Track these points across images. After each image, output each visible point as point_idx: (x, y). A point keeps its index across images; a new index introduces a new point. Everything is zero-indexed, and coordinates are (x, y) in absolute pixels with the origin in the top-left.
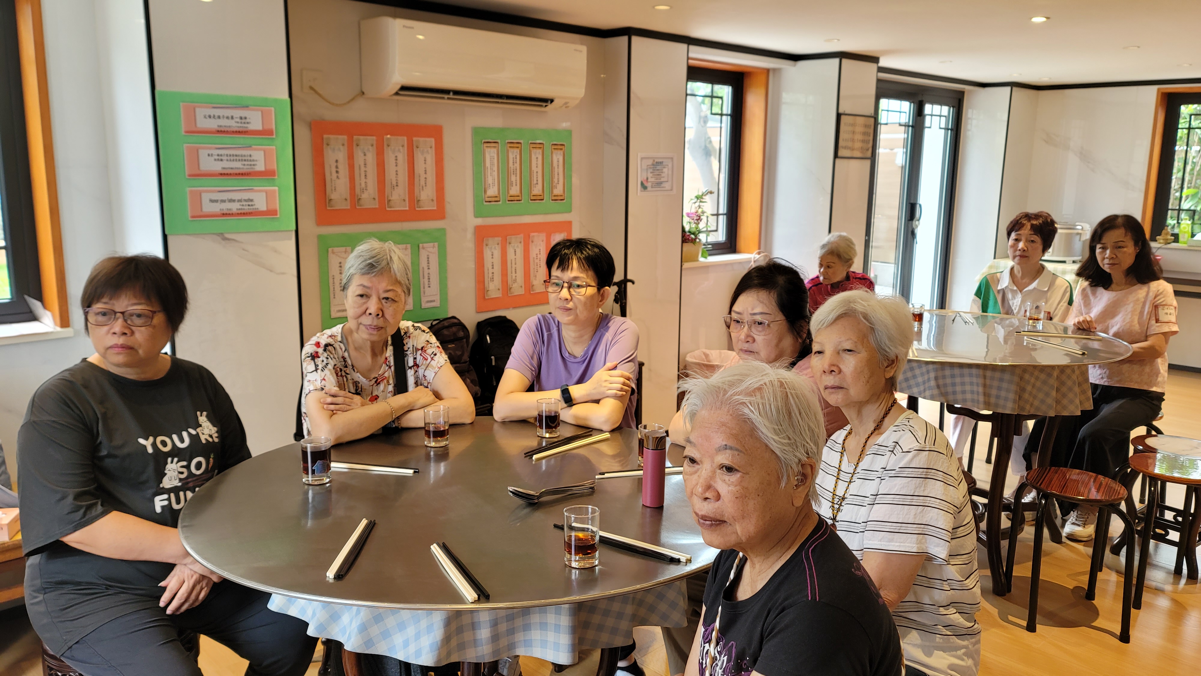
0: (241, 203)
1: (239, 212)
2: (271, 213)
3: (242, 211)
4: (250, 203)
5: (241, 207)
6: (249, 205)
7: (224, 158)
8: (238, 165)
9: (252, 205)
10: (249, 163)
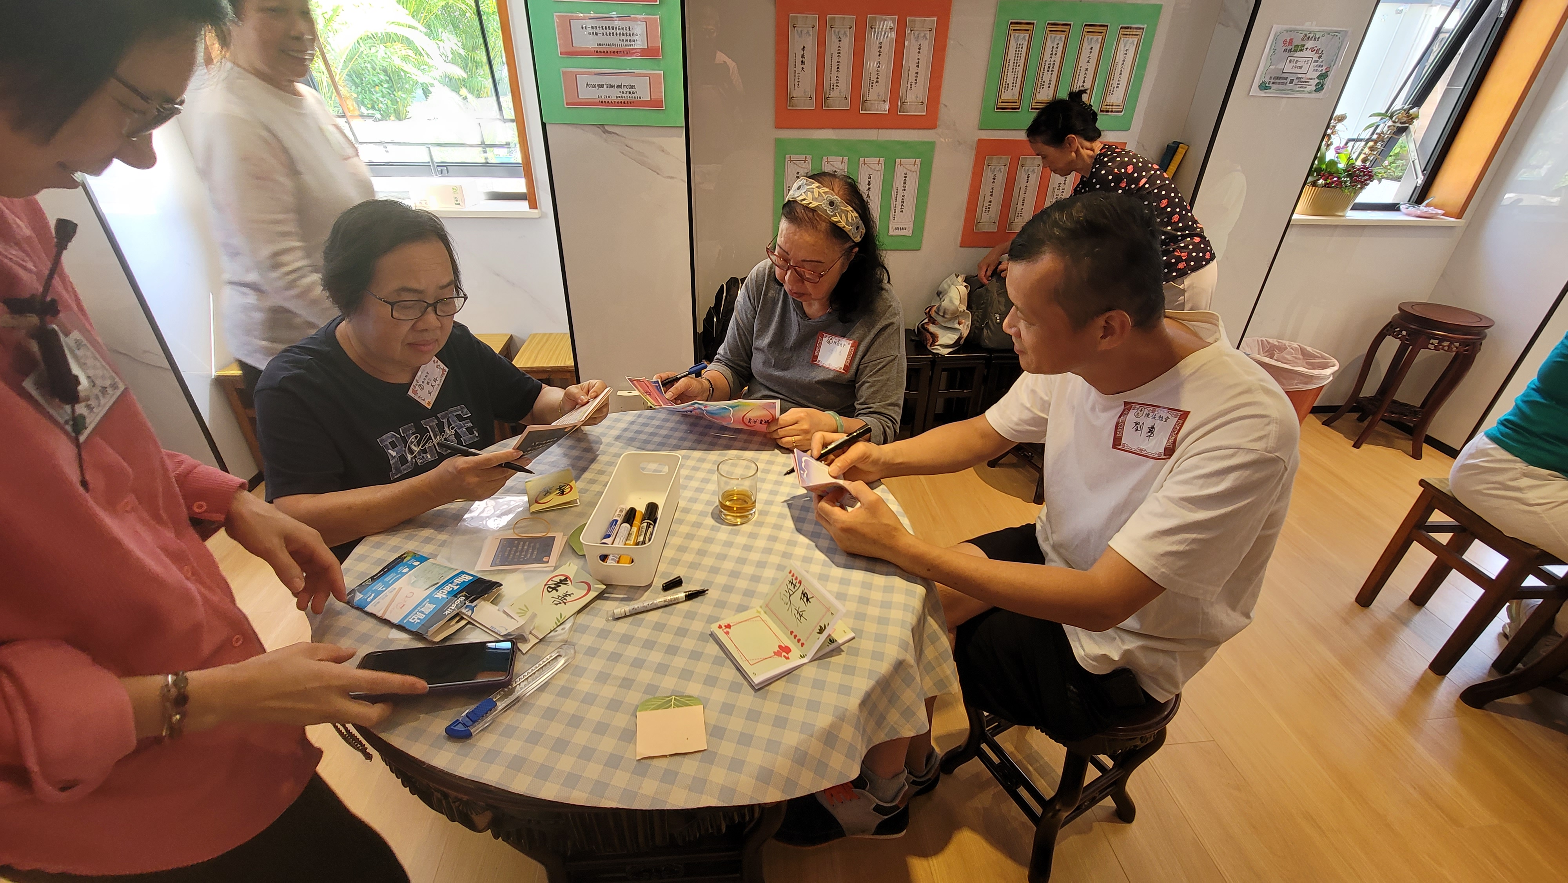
0: (621, 90)
1: (619, 100)
2: (655, 104)
3: (623, 100)
4: (631, 90)
5: (621, 95)
6: (630, 93)
7: (599, 31)
8: (615, 40)
9: (633, 93)
10: (629, 38)
